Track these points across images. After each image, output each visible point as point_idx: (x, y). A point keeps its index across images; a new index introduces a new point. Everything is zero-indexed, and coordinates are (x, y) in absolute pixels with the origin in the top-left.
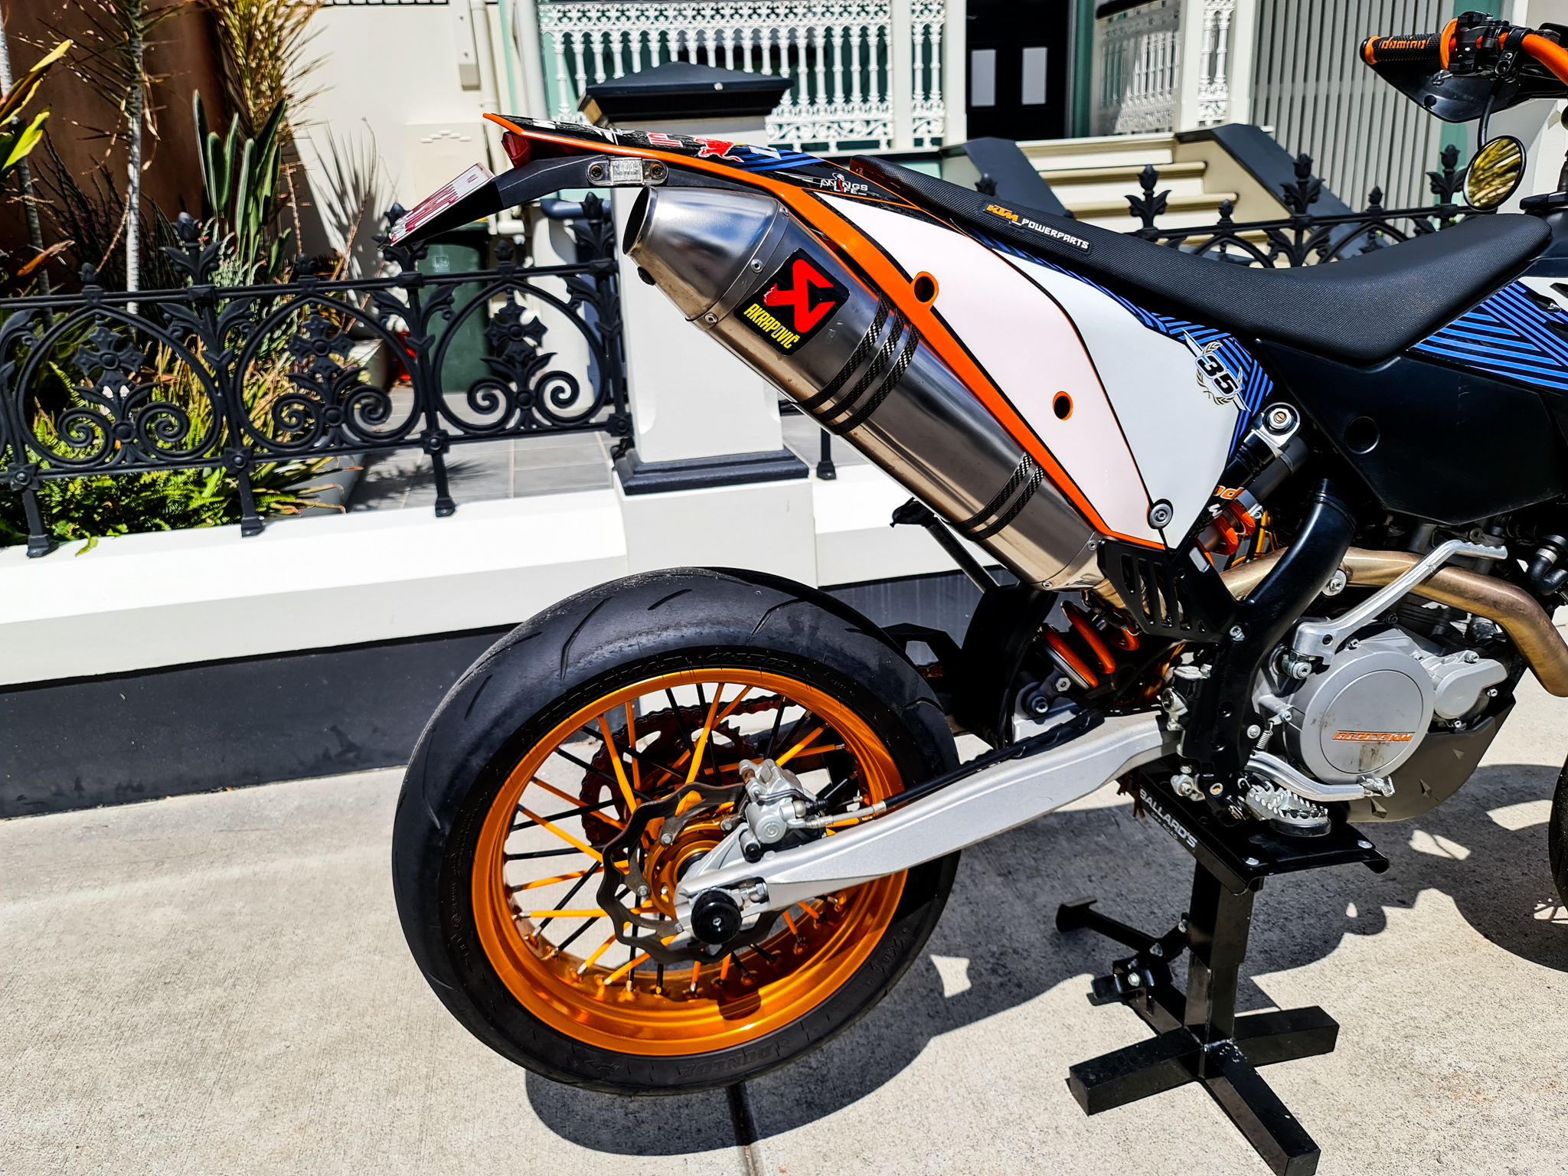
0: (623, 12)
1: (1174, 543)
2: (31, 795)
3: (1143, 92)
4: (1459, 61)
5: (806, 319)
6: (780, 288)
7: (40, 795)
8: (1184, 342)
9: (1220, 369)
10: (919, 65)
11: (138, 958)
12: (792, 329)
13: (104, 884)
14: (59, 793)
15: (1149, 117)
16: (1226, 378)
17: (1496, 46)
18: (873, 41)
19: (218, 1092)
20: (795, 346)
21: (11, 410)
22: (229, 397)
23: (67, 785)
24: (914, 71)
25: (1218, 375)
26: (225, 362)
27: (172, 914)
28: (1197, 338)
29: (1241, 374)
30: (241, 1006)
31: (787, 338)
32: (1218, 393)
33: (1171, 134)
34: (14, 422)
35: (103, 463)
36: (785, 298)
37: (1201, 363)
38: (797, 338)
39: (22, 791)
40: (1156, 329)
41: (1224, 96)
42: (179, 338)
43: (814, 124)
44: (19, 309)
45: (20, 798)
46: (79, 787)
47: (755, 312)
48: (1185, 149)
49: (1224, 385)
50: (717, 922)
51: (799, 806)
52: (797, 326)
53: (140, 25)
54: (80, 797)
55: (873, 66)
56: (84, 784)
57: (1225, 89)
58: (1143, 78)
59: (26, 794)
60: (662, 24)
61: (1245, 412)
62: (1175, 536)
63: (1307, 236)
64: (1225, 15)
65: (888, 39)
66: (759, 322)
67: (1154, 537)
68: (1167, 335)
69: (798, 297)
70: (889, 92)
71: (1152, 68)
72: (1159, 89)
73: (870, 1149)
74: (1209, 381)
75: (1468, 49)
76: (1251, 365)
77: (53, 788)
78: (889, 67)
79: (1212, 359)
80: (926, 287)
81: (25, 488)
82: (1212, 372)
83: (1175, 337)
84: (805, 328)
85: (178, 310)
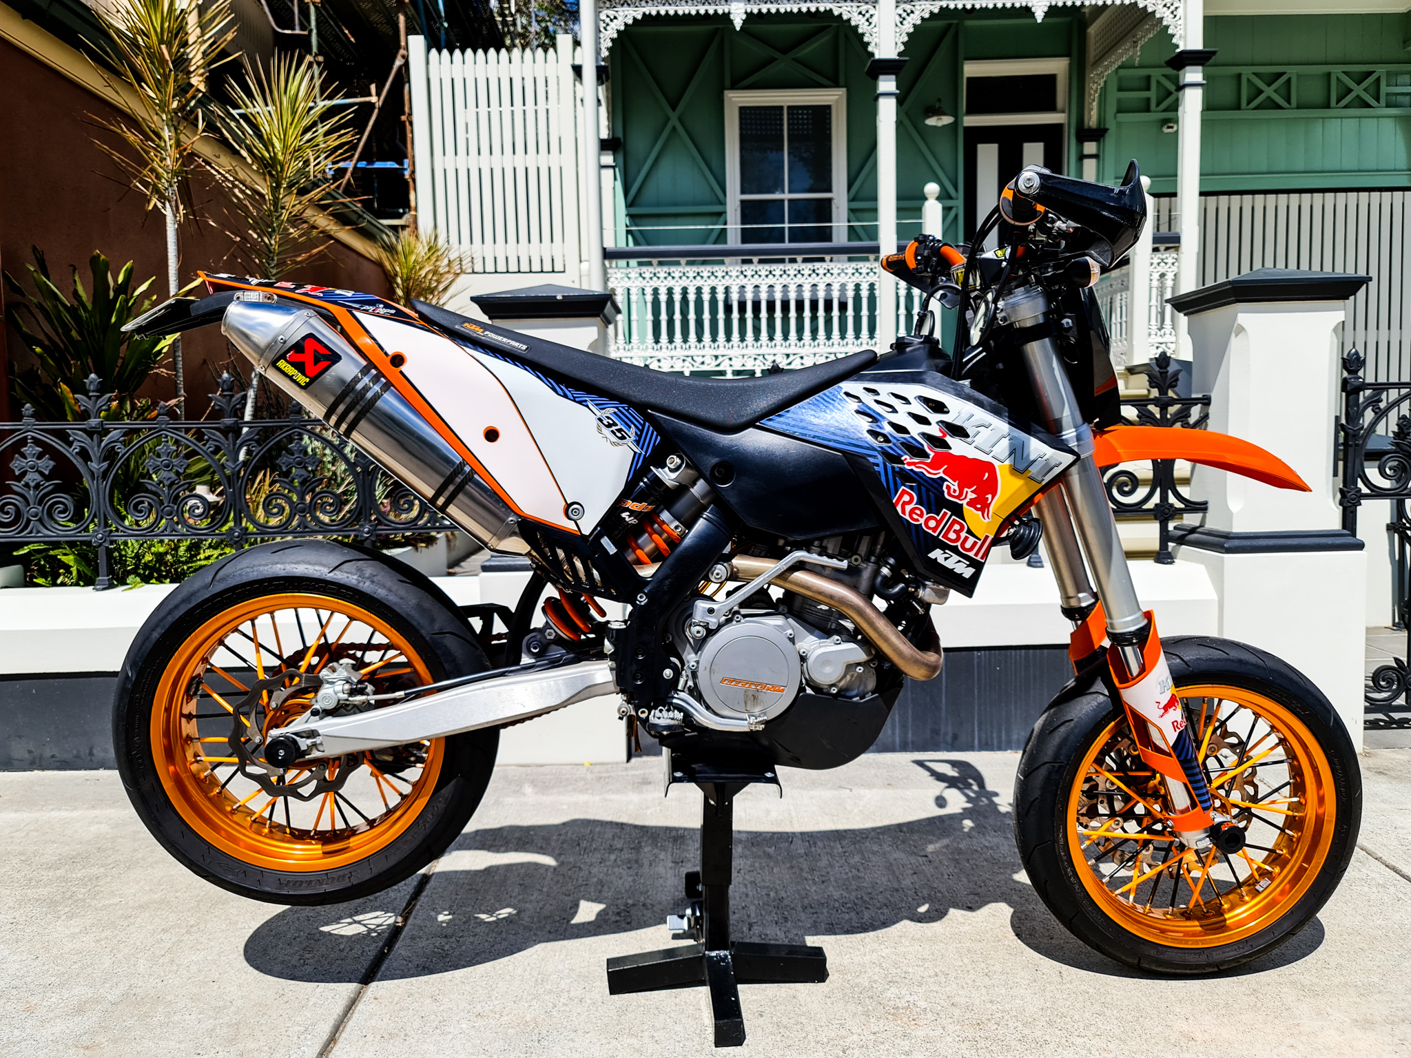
0: (669, 274)
1: (586, 531)
2: (60, 755)
3: (1119, 337)
5: (313, 370)
6: (296, 352)
7: (66, 756)
8: (587, 406)
9: (615, 424)
10: (902, 311)
11: (67, 848)
12: (304, 374)
13: (75, 809)
14: (78, 756)
15: (1123, 356)
16: (620, 430)
17: (930, 254)
18: (865, 293)
19: (63, 917)
20: (308, 385)
21: (101, 493)
22: (237, 492)
23: (84, 751)
24: (898, 316)
25: (614, 428)
26: (237, 468)
27: (104, 828)
28: (597, 405)
29: (633, 429)
30: (109, 878)
31: (303, 380)
32: (614, 439)
33: (1123, 368)
34: (101, 501)
35: (152, 531)
36: (299, 358)
37: (600, 420)
38: (308, 380)
39: (55, 752)
40: (565, 396)
41: (1173, 339)
42: (212, 452)
43: (815, 354)
44: (115, 429)
45: (53, 756)
46: (91, 754)
47: (282, 364)
48: (1134, 379)
49: (619, 435)
50: (282, 753)
51: (347, 687)
52: (307, 374)
53: (274, 271)
54: (91, 760)
55: (865, 312)
56: (95, 751)
57: (1173, 333)
58: (1119, 326)
59: (57, 755)
60: (699, 282)
61: (640, 454)
62: (587, 525)
64: (1170, 276)
65: (877, 293)
66: (285, 370)
67: (571, 526)
68: (574, 401)
69: (307, 358)
70: (878, 331)
71: (1124, 319)
72: (1124, 336)
73: (444, 995)
74: (606, 431)
75: (919, 257)
76: (643, 426)
77: (75, 752)
78: (877, 313)
79: (608, 418)
80: (398, 360)
81: (101, 545)
82: (609, 426)
83: (580, 403)
84: (312, 375)
85: (214, 434)
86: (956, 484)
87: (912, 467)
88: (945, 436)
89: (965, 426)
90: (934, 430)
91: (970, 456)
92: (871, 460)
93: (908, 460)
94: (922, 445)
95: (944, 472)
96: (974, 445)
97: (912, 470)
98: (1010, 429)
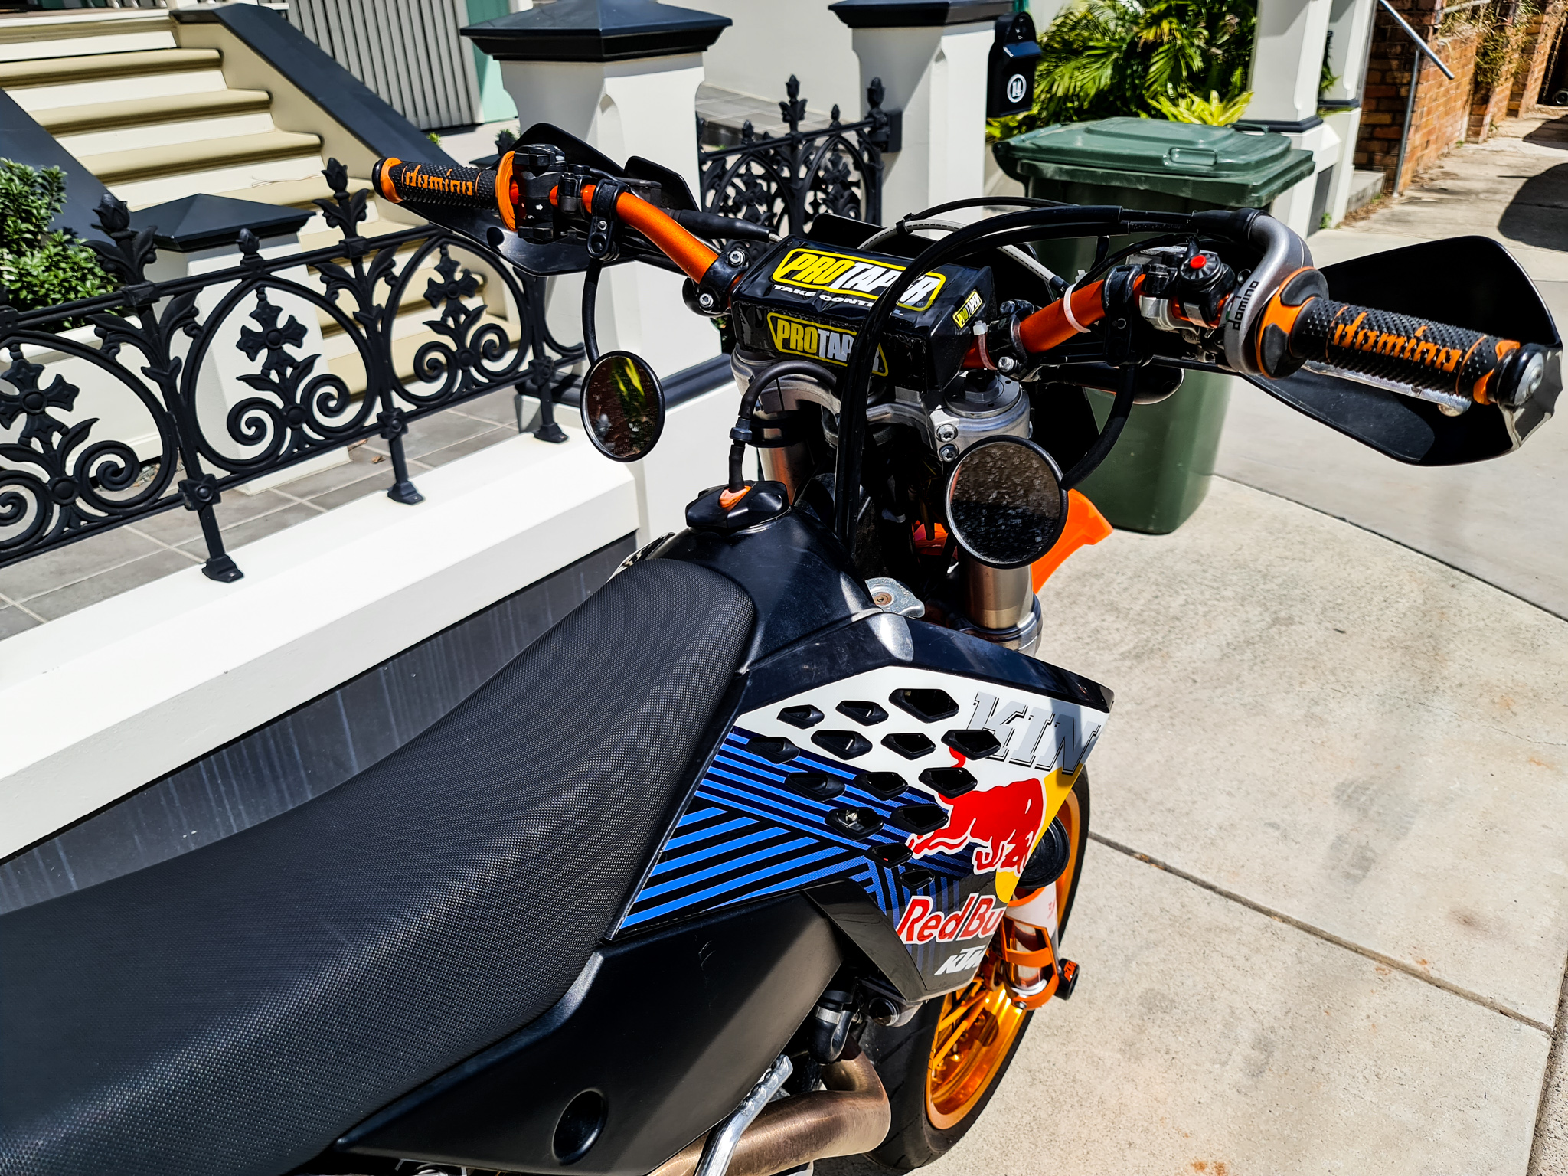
4: (528, 223)
17: (580, 208)
33: (166, 12)
48: (188, 32)
63: (367, 266)
75: (539, 207)
86: (989, 844)
87: (926, 852)
88: (962, 762)
89: (989, 727)
90: (942, 757)
91: (1005, 783)
92: (857, 878)
93: (918, 841)
94: (932, 798)
95: (972, 835)
96: (1008, 759)
97: (925, 858)
98: (1053, 703)
